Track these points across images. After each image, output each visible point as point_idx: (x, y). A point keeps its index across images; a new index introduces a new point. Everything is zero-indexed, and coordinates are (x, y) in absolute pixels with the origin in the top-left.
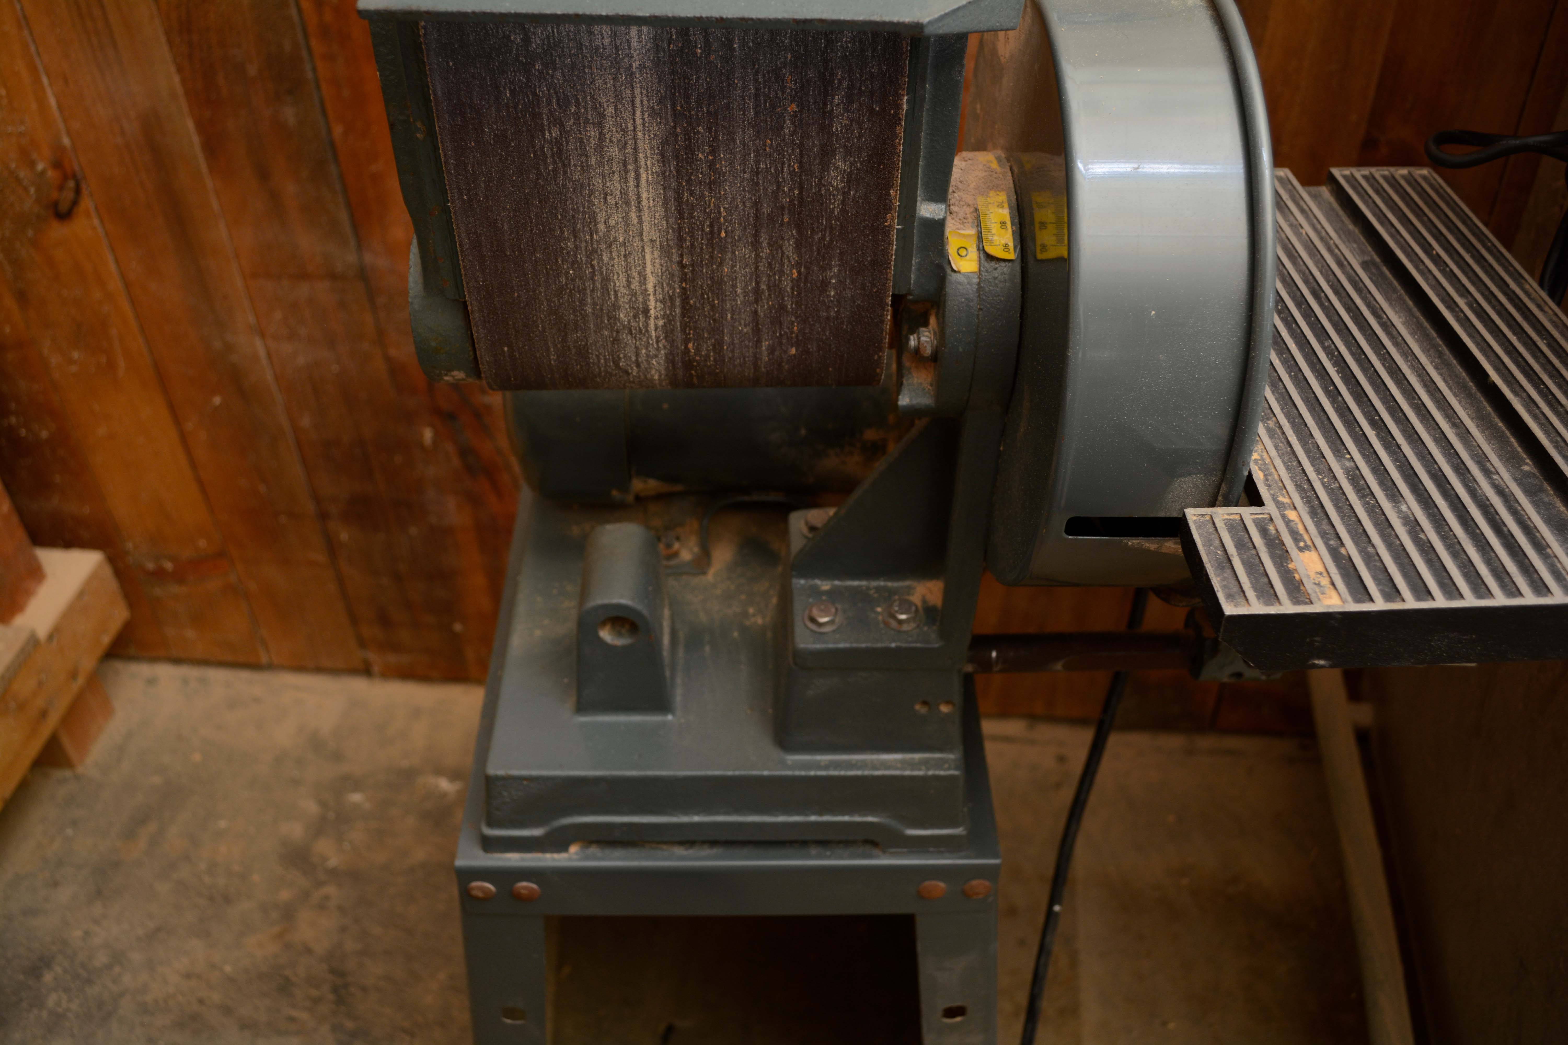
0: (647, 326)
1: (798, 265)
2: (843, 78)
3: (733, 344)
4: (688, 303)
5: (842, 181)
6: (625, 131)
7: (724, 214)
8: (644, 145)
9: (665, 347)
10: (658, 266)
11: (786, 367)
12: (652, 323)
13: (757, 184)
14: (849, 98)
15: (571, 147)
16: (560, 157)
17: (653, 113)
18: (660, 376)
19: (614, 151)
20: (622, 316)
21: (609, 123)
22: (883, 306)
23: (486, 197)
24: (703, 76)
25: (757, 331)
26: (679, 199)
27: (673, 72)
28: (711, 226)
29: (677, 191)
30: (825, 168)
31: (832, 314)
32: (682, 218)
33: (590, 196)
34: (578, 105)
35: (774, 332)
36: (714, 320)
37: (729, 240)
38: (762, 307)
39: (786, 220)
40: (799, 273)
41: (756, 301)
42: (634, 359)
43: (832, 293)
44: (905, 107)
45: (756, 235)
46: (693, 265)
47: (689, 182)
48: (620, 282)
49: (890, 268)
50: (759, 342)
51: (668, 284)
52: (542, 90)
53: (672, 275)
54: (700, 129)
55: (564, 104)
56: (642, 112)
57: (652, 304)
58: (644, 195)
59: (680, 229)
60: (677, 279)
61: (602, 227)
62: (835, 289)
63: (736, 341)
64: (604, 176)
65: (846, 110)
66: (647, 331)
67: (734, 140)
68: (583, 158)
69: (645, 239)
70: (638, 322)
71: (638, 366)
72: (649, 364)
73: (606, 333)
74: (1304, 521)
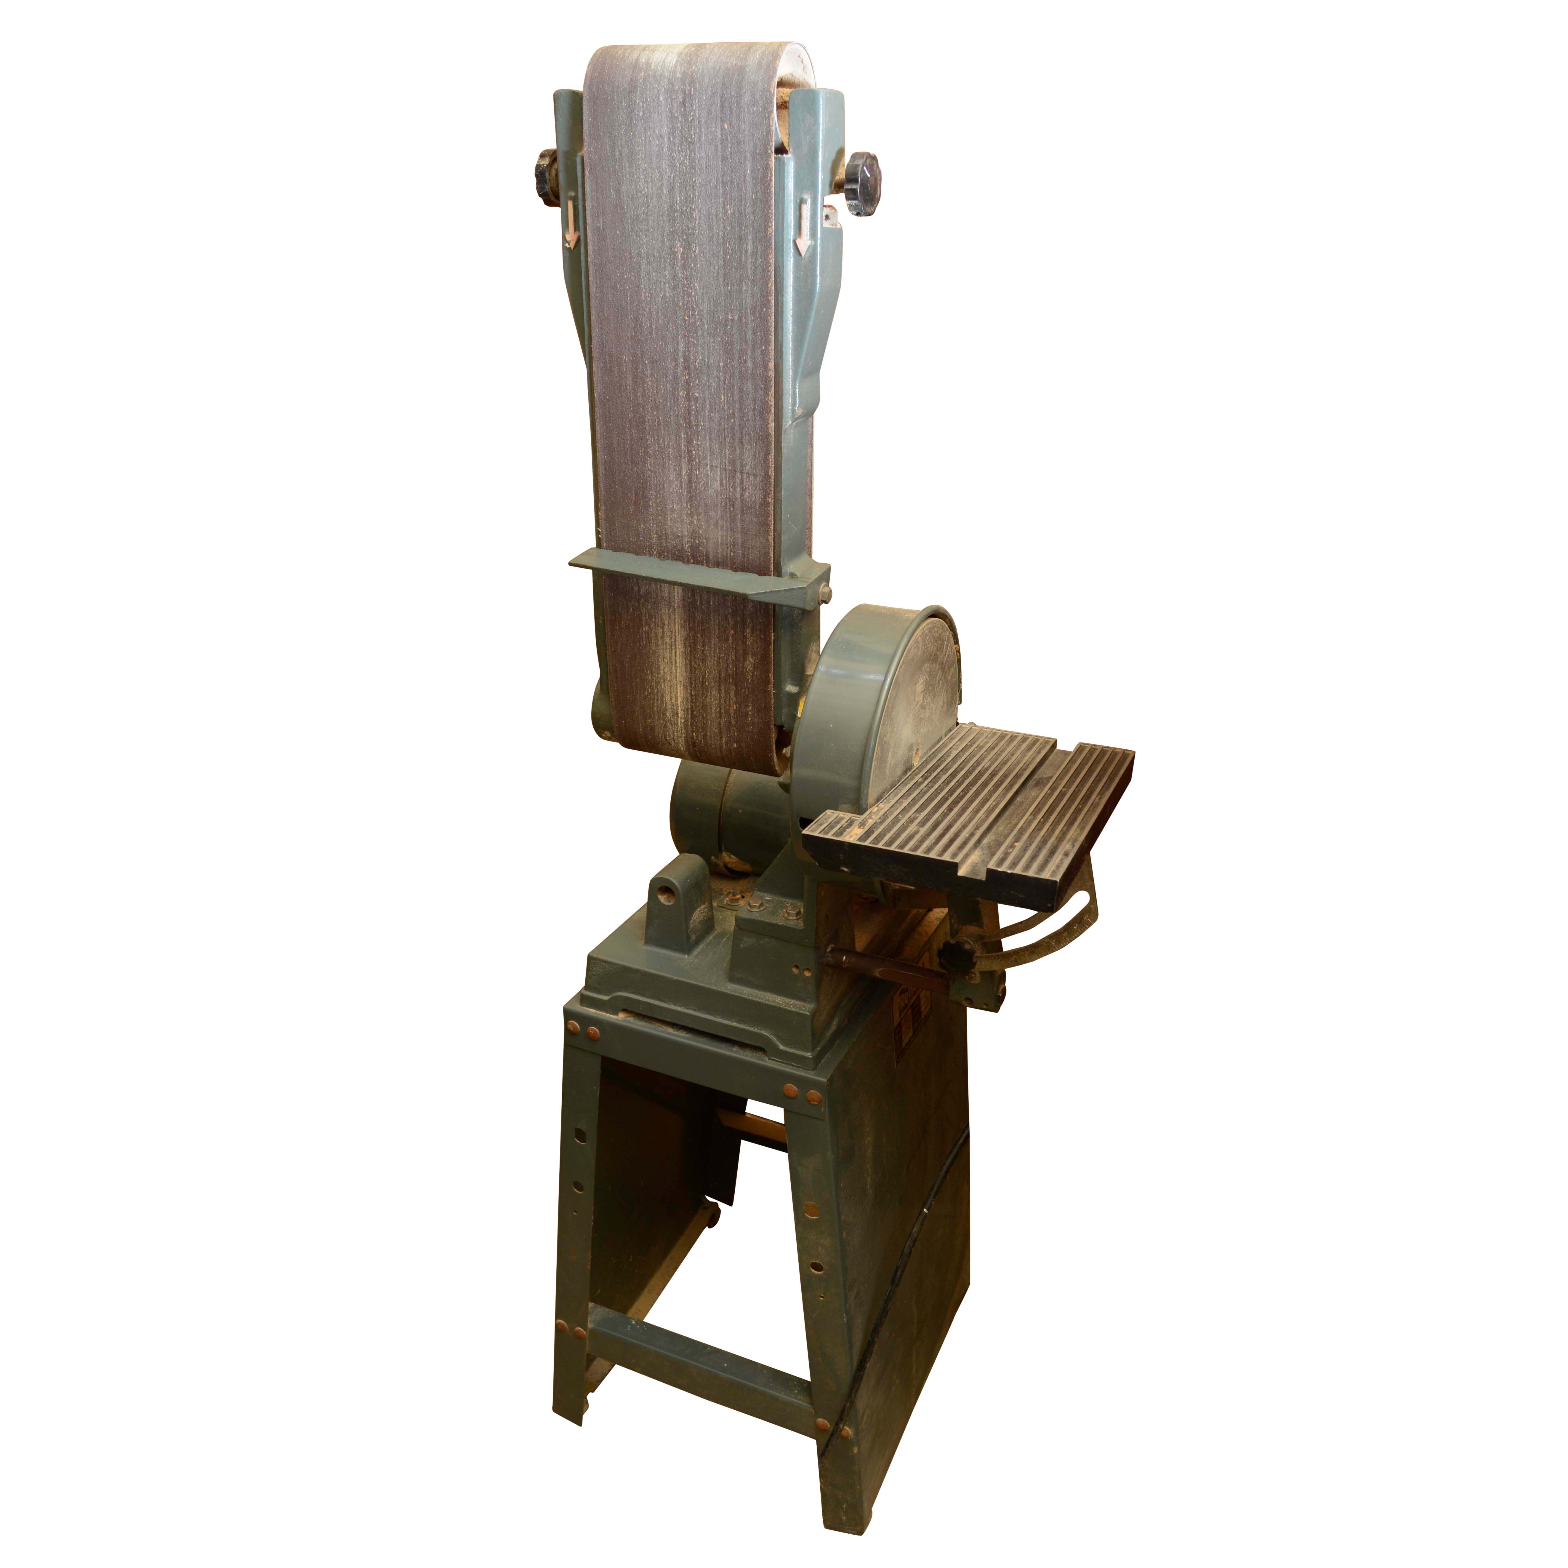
0: (677, 721)
1: (736, 703)
2: (750, 622)
3: (711, 737)
4: (693, 713)
5: (751, 667)
6: (672, 631)
7: (707, 674)
8: (678, 639)
9: (684, 734)
10: (682, 693)
11: (733, 753)
12: (679, 720)
13: (720, 663)
14: (753, 632)
15: (652, 635)
16: (648, 639)
17: (682, 626)
18: (683, 748)
19: (667, 640)
20: (668, 714)
21: (666, 628)
22: (770, 729)
23: (621, 651)
24: (700, 614)
25: (720, 732)
26: (690, 665)
27: (689, 610)
28: (702, 679)
29: (690, 661)
30: (745, 660)
31: (750, 729)
32: (691, 673)
33: (658, 657)
34: (655, 618)
35: (727, 734)
36: (704, 724)
37: (709, 686)
38: (722, 721)
39: (731, 681)
40: (736, 706)
41: (720, 717)
42: (672, 737)
43: (750, 719)
44: (773, 638)
45: (720, 686)
46: (695, 696)
47: (694, 657)
48: (668, 698)
49: (772, 711)
50: (721, 738)
51: (686, 703)
52: (643, 611)
53: (687, 699)
54: (699, 635)
55: (651, 617)
56: (678, 625)
57: (679, 711)
58: (678, 661)
59: (691, 678)
60: (689, 701)
61: (662, 672)
62: (751, 717)
63: (713, 736)
64: (663, 650)
65: (752, 636)
66: (677, 724)
67: (711, 642)
68: (657, 641)
69: (678, 681)
70: (674, 719)
71: (674, 741)
72: (678, 740)
73: (662, 721)
74: (870, 822)
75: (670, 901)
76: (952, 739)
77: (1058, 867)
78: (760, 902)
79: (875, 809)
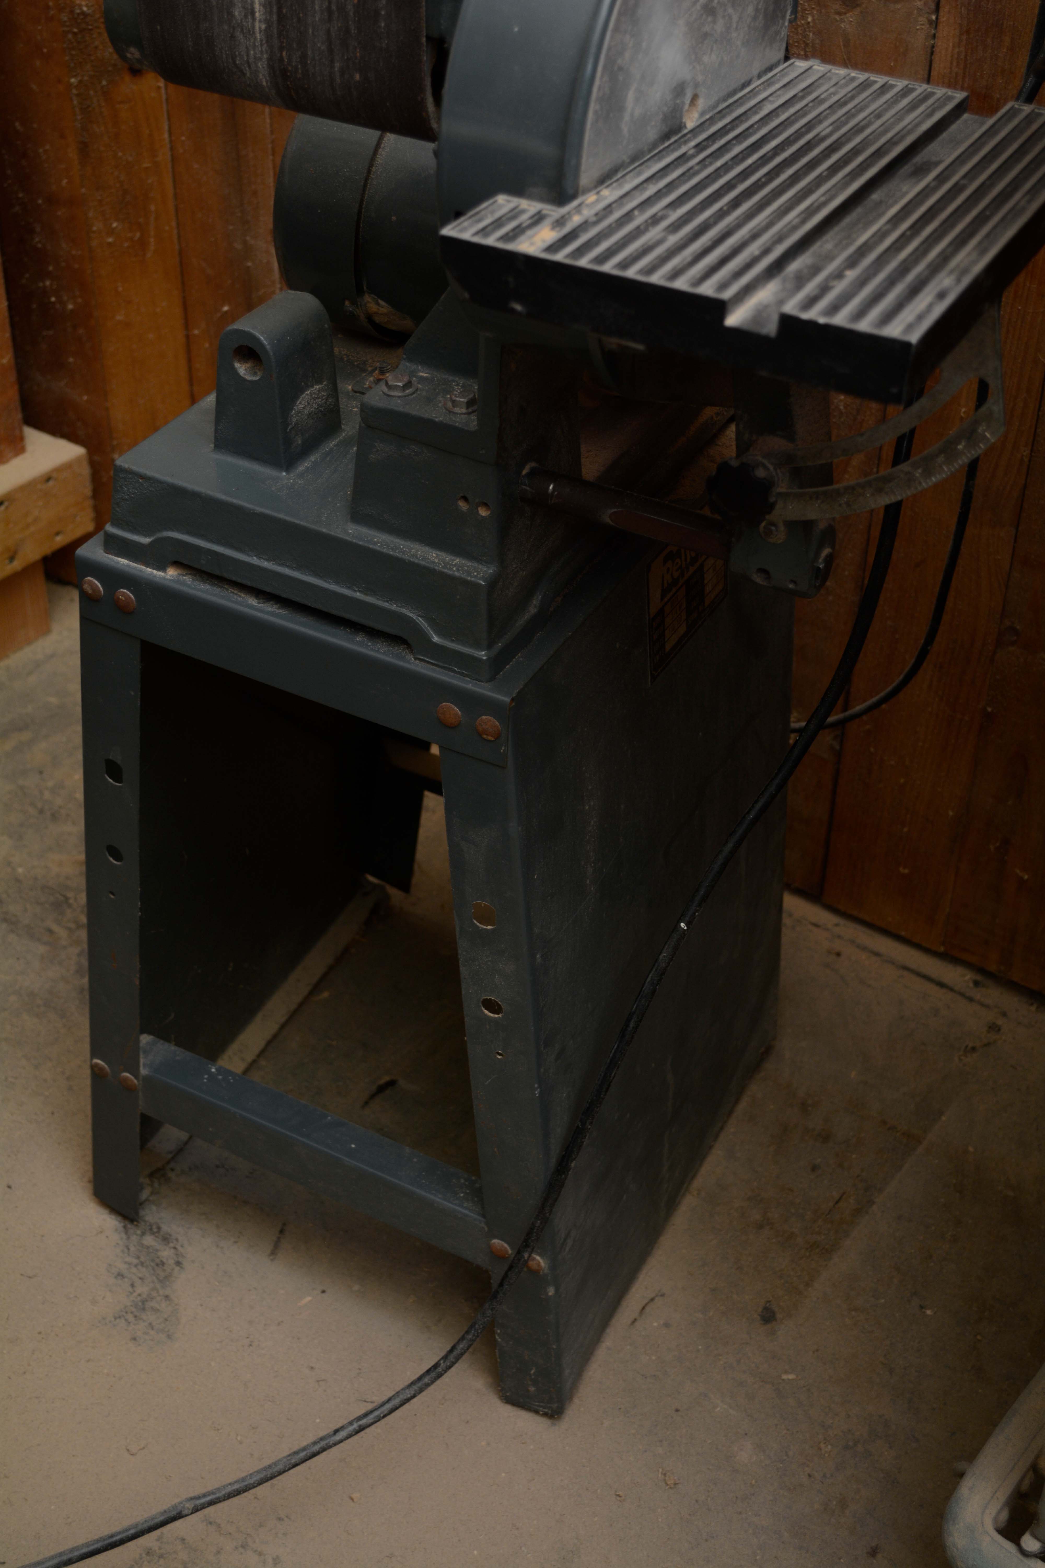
0: (253, 27)
3: (314, 59)
4: (282, 11)
9: (267, 52)
11: (355, 93)
12: (257, 24)
18: (267, 82)
20: (237, 13)
22: (420, 45)
25: (331, 50)
31: (384, 45)
35: (343, 55)
36: (300, 33)
38: (334, 26)
41: (330, 19)
42: (246, 58)
43: (383, 25)
50: (332, 62)
57: (257, 6)
62: (385, 20)
63: (317, 58)
66: (254, 32)
70: (248, 22)
71: (249, 67)
72: (257, 66)
73: (226, 28)
74: (577, 220)
75: (255, 374)
76: (769, 83)
77: (920, 317)
78: (406, 379)
79: (591, 198)
